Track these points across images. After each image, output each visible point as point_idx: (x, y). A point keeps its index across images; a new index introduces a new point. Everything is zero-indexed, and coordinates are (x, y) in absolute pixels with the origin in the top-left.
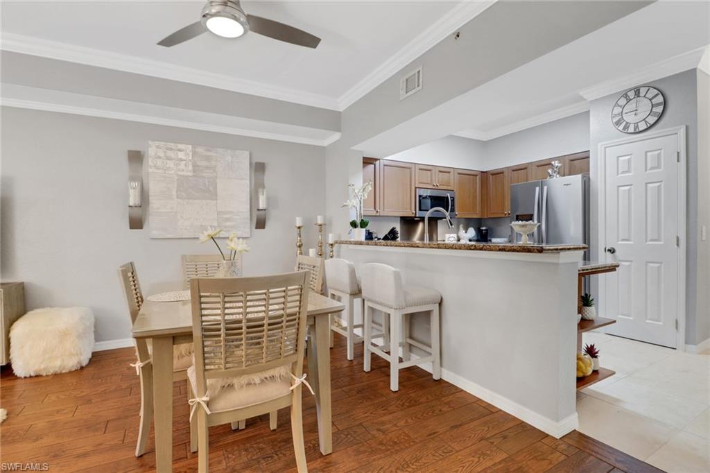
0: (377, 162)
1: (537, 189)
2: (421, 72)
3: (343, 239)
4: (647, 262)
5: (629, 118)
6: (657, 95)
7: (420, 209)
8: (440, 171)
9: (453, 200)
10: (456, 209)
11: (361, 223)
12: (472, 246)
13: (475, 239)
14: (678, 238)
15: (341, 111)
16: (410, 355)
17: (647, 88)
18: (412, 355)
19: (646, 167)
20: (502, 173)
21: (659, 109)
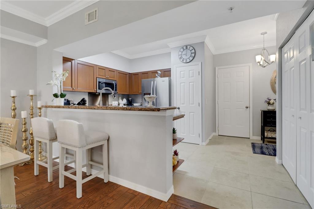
0: (73, 62)
1: (152, 82)
2: (97, 11)
3: (49, 104)
4: (190, 112)
5: (184, 57)
6: (193, 49)
7: (99, 89)
8: (109, 71)
9: (116, 85)
10: (117, 89)
11: (61, 95)
12: (125, 108)
13: (126, 104)
14: (199, 103)
15: (48, 26)
16: (91, 170)
17: (189, 46)
18: (92, 170)
19: (189, 76)
20: (138, 74)
21: (193, 55)
